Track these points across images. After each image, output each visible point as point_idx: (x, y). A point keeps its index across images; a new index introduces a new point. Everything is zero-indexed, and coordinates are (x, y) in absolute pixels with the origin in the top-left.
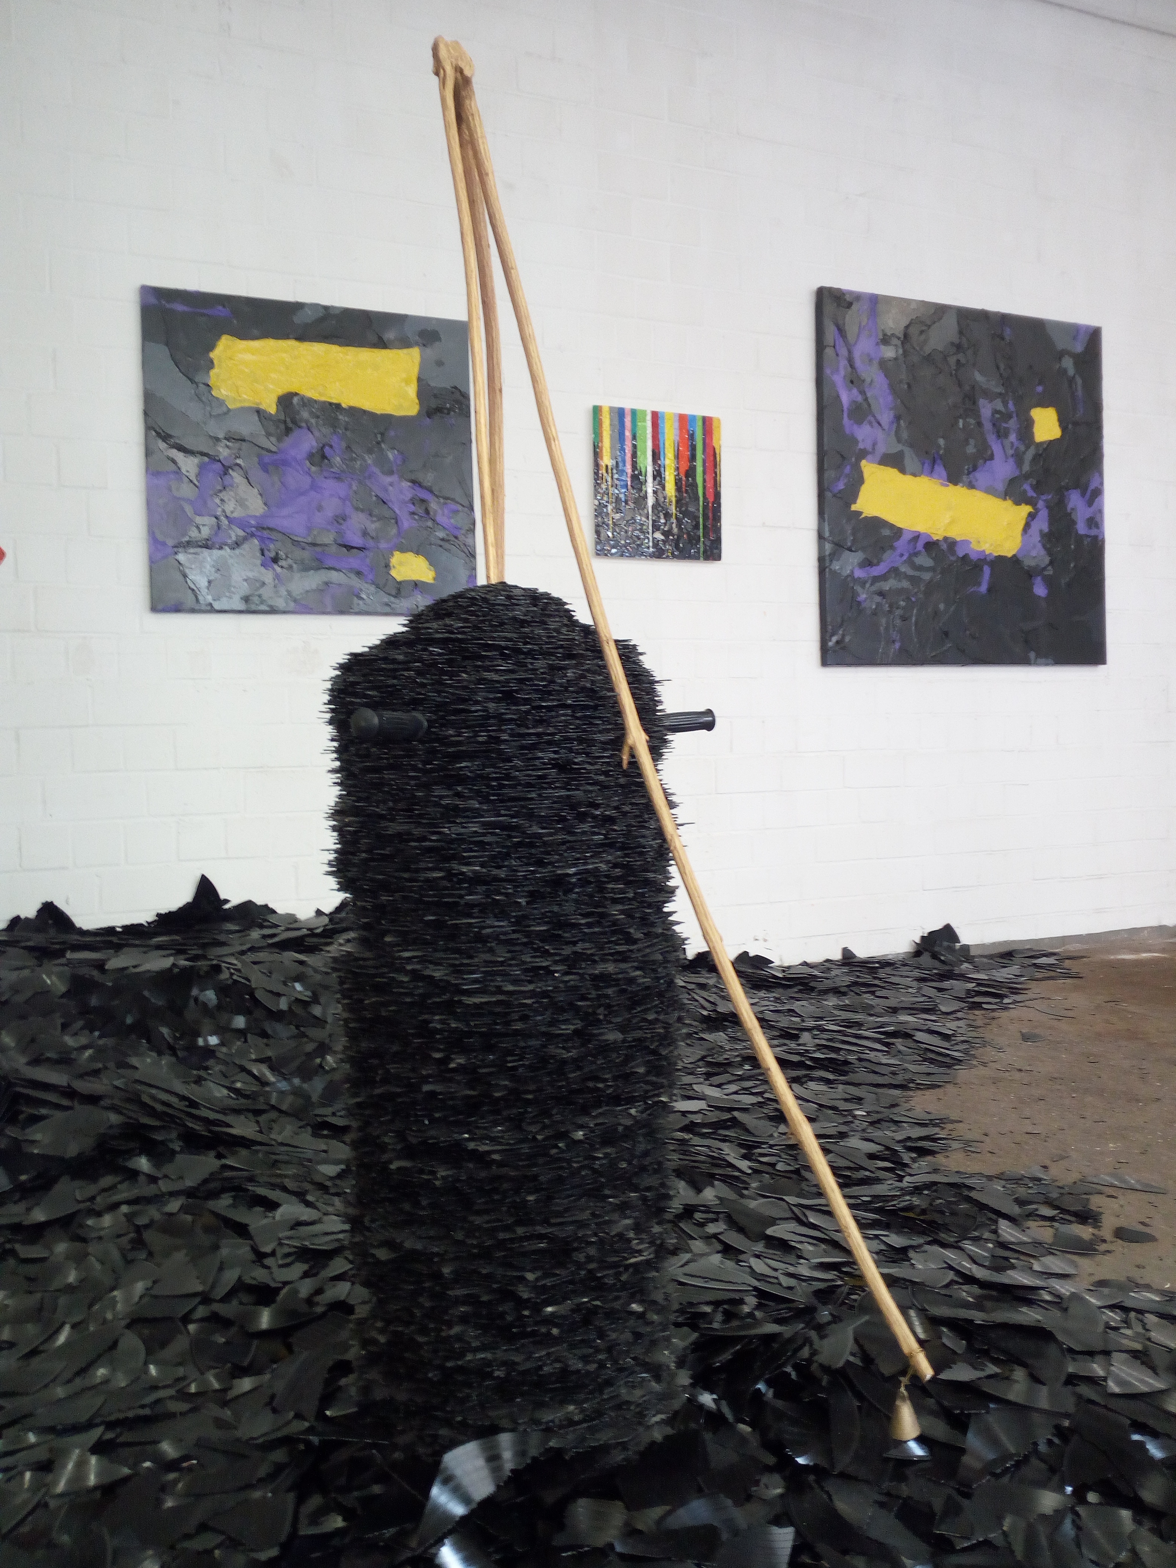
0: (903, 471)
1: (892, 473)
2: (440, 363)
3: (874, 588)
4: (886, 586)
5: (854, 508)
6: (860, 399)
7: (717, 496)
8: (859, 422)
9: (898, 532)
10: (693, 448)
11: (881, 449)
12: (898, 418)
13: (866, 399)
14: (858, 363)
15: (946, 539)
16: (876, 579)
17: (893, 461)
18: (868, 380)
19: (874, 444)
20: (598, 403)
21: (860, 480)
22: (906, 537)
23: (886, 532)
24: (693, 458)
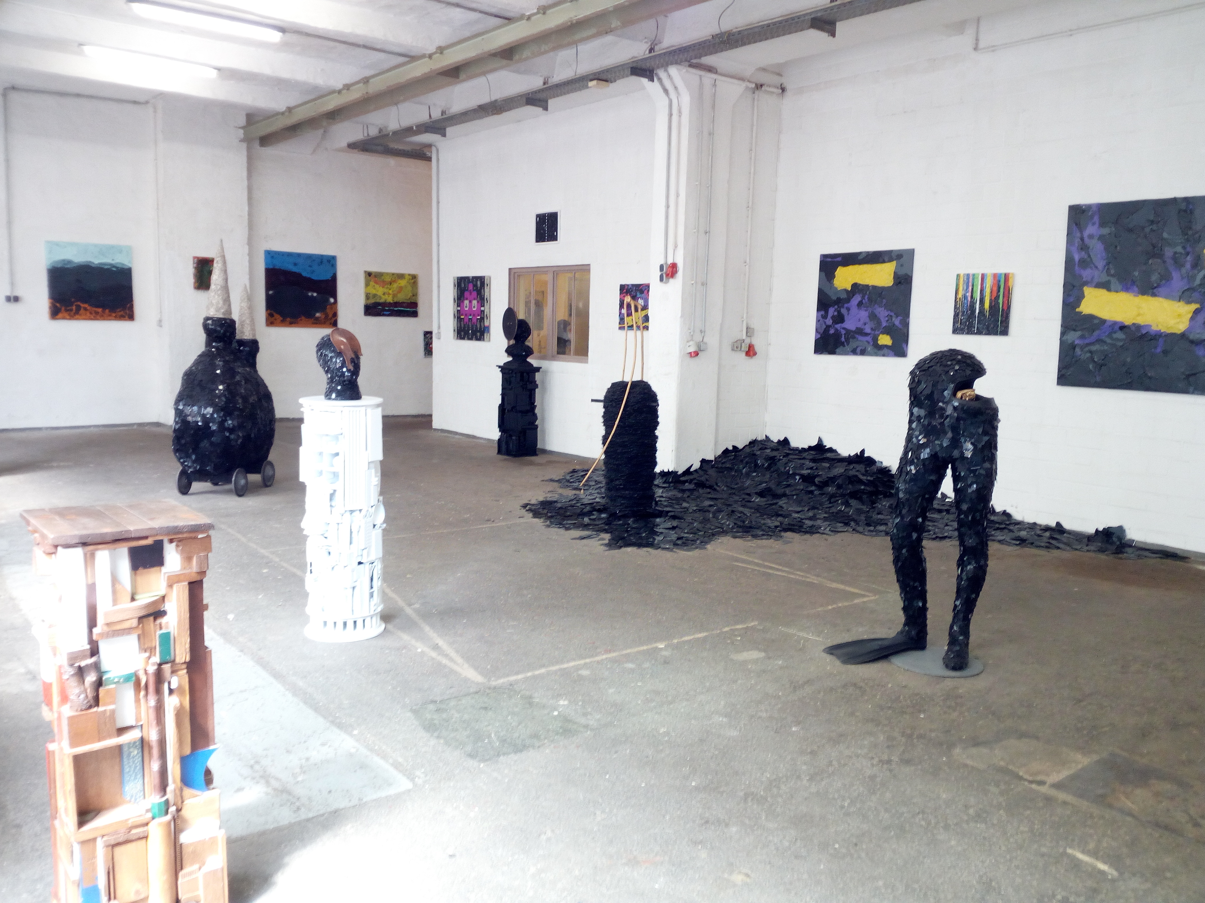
0: (1109, 290)
1: (1103, 292)
2: (902, 265)
3: (1087, 349)
4: (1094, 348)
5: (1077, 310)
6: (1086, 257)
7: (1009, 307)
8: (1084, 268)
9: (1103, 322)
10: (999, 288)
11: (1096, 280)
12: (1108, 264)
13: (1089, 256)
14: (1086, 240)
15: (1134, 324)
16: (1088, 345)
17: (1105, 286)
18: (1091, 248)
19: (1093, 277)
20: (959, 273)
21: (1083, 297)
22: (1107, 324)
23: (1096, 321)
24: (999, 291)
